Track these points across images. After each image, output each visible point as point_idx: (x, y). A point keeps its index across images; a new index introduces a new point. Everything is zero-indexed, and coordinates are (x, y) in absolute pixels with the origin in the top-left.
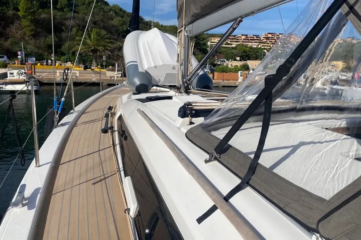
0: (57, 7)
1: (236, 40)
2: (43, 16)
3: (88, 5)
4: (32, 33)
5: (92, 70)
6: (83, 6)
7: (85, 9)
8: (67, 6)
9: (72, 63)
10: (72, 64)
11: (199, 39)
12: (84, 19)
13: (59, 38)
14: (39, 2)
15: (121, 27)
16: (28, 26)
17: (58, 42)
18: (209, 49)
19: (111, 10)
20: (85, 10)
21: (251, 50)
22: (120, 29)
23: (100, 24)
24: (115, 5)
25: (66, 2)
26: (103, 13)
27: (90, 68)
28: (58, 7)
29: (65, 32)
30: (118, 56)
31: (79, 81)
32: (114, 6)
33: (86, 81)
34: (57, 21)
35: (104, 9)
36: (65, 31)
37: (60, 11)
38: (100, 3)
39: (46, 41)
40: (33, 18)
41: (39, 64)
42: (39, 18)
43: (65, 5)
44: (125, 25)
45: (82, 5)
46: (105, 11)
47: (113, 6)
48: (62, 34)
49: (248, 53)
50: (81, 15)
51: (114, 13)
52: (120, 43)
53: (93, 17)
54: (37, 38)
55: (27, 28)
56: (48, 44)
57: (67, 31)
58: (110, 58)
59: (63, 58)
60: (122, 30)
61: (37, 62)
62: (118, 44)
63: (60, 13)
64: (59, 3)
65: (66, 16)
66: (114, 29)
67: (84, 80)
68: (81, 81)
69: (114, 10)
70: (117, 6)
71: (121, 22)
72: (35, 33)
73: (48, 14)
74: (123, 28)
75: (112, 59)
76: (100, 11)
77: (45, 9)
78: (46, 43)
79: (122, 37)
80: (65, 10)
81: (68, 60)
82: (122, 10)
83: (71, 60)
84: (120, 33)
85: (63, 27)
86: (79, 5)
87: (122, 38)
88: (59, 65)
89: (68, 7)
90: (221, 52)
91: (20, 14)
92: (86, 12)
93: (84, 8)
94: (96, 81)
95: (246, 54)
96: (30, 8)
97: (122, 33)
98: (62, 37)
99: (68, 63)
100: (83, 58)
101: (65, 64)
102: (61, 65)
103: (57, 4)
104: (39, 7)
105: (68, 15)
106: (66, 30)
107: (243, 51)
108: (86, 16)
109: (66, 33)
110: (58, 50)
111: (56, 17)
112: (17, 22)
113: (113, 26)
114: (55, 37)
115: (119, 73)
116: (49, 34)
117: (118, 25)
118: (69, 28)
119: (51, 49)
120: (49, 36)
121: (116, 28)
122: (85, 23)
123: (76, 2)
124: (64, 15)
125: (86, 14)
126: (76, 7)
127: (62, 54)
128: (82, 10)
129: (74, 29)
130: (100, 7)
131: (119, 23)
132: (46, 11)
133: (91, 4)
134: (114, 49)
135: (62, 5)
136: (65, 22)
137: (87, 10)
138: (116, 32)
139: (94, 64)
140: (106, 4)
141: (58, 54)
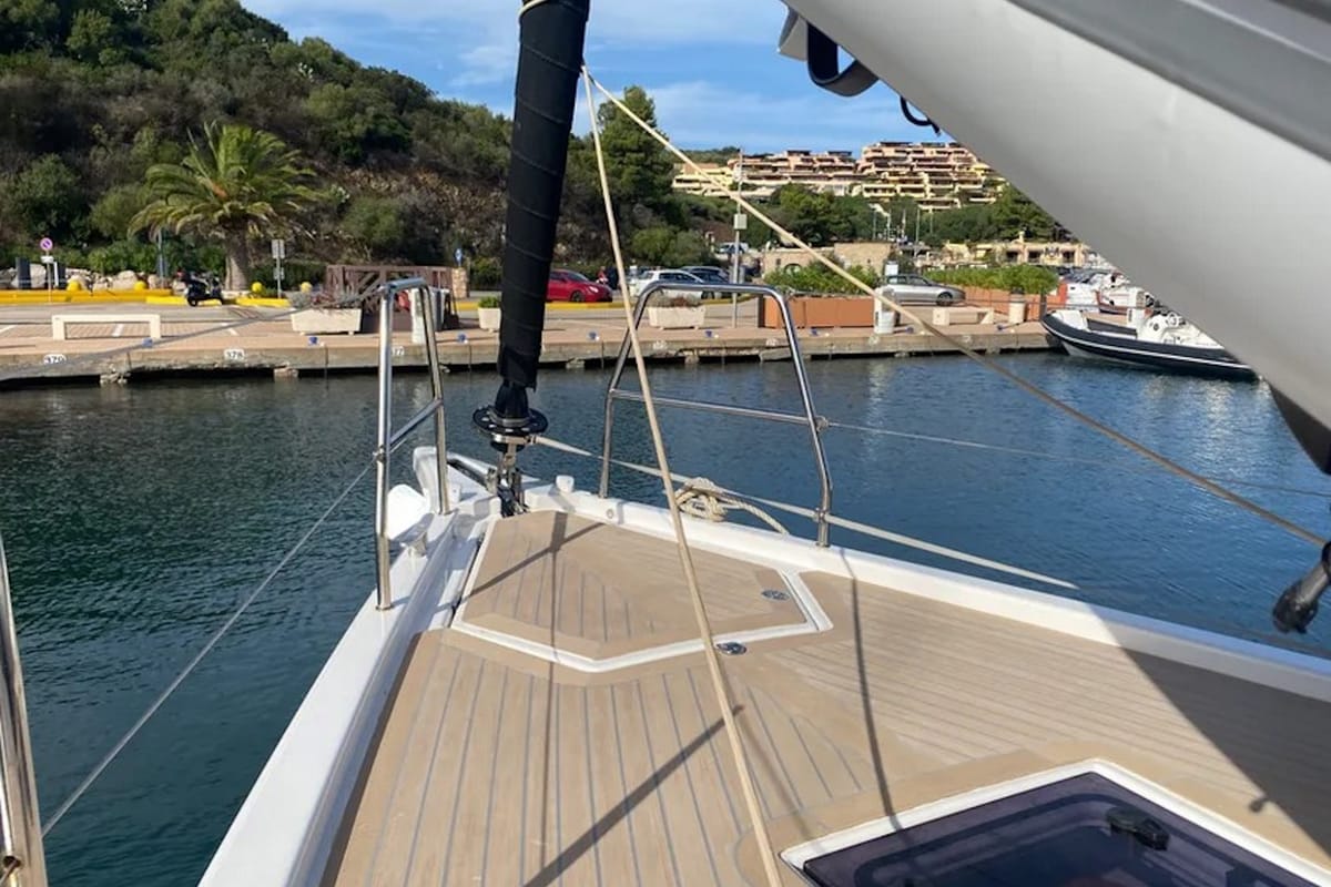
0: (67, 44)
1: (769, 172)
2: (7, 81)
3: (202, 40)
5: (224, 302)
6: (179, 42)
7: (188, 55)
8: (111, 39)
9: (142, 274)
10: (140, 279)
11: (649, 168)
12: (185, 91)
13: (77, 171)
15: (343, 123)
17: (76, 189)
19: (298, 57)
20: (188, 58)
21: (833, 207)
22: (336, 131)
23: (253, 111)
24: (312, 41)
25: (108, 25)
26: (266, 70)
27: (217, 295)
28: (71, 44)
29: (105, 147)
30: (335, 238)
31: (163, 365)
32: (309, 43)
33: (192, 362)
34: (69, 102)
35: (267, 54)
36: (103, 141)
37: (80, 61)
38: (250, 31)
39: (20, 186)
43: (100, 38)
44: (357, 115)
45: (174, 36)
46: (274, 61)
47: (303, 43)
48: (91, 157)
49: (824, 218)
50: (170, 77)
51: (311, 71)
52: (341, 189)
53: (223, 84)
56: (31, 200)
57: (111, 143)
58: (304, 250)
59: (98, 254)
60: (349, 135)
62: (332, 191)
63: (82, 70)
64: (76, 30)
65: (110, 82)
66: (314, 132)
67: (182, 358)
68: (172, 362)
69: (310, 57)
70: (320, 44)
71: (340, 104)
73: (29, 75)
74: (350, 128)
75: (311, 252)
76: (254, 60)
77: (16, 52)
78: (19, 194)
79: (346, 163)
80: (103, 56)
81: (121, 263)
82: (343, 59)
83: (134, 264)
84: (338, 148)
85: (96, 128)
86: (165, 39)
87: (347, 169)
88: (83, 284)
89: (115, 46)
90: (722, 216)
92: (193, 64)
93: (186, 49)
94: (242, 360)
95: (815, 222)
97: (346, 148)
98: (90, 164)
99: (122, 275)
100: (186, 254)
101: (110, 279)
102: (89, 284)
103: (68, 33)
105: (116, 74)
106: (109, 139)
107: (802, 210)
108: (192, 79)
109: (110, 149)
110: (76, 221)
111: (66, 85)
113: (311, 120)
114: (62, 167)
115: (351, 315)
116: (33, 154)
117: (330, 114)
118: (123, 128)
119: (44, 219)
120: (36, 166)
121: (323, 128)
122: (190, 108)
123: (151, 24)
124: (101, 78)
125: (193, 75)
126: (152, 47)
127: (96, 239)
128: (177, 58)
129: (145, 134)
130: (253, 47)
131: (331, 107)
132: (19, 62)
133: (213, 36)
134: (317, 211)
135: (87, 36)
136: (106, 106)
137: (198, 55)
138: (321, 145)
139: (234, 278)
140: (276, 33)
141: (77, 241)
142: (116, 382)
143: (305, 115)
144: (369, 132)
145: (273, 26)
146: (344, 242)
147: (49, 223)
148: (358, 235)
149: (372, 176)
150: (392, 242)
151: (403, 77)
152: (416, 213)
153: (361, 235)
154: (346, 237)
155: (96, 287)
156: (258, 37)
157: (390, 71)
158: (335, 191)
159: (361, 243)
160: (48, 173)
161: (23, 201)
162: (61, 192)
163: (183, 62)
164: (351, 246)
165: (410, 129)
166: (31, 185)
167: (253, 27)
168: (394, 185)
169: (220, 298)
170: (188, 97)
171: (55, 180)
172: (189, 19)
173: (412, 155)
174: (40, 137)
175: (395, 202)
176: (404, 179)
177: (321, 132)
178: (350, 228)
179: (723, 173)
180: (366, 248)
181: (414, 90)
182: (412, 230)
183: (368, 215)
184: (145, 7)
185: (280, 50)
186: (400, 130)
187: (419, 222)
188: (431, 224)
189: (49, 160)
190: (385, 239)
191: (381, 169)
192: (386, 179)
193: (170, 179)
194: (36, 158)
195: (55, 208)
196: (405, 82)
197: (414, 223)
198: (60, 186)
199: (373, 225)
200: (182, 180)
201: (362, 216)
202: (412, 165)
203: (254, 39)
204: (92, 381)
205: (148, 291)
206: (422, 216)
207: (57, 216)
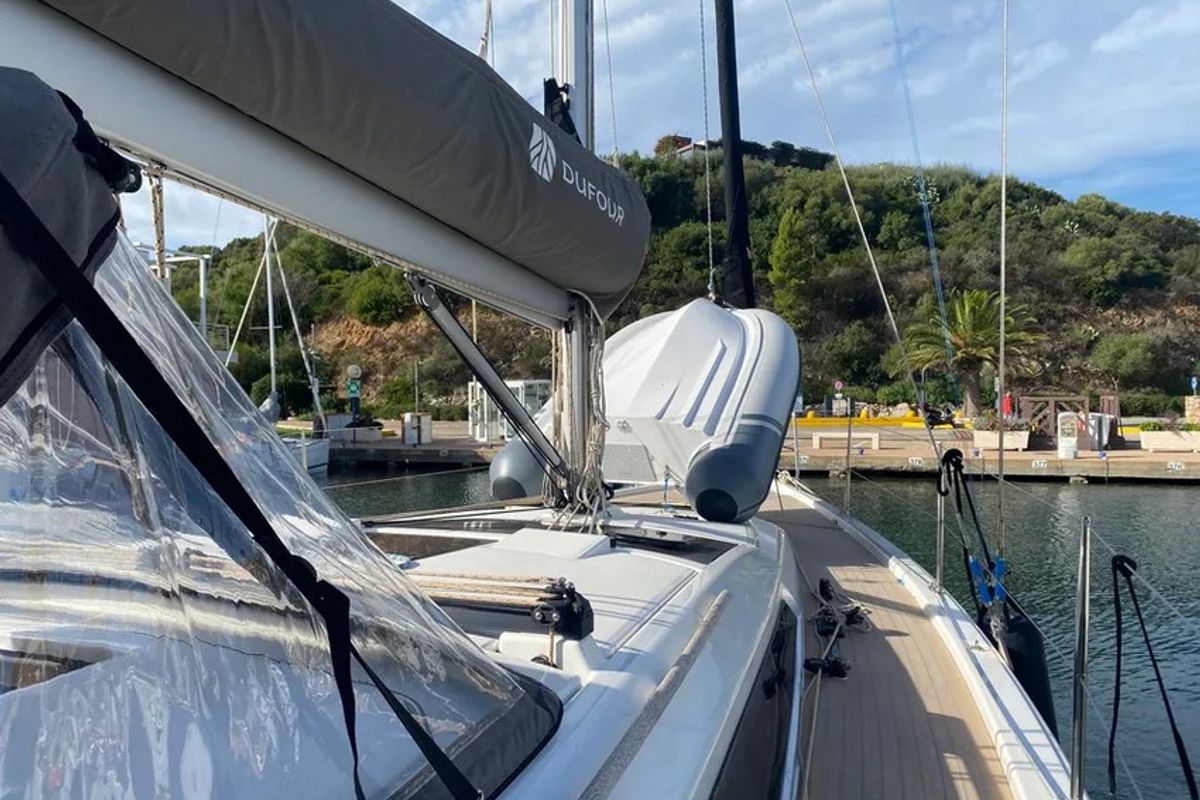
2: (837, 271)
3: (980, 217)
4: (799, 325)
5: (955, 426)
6: (961, 222)
7: (968, 231)
8: (908, 230)
9: (913, 405)
10: (912, 409)
12: (960, 261)
13: (874, 331)
14: (827, 236)
15: (1097, 270)
16: (790, 307)
17: (872, 344)
19: (1066, 216)
20: (966, 234)
22: (1090, 277)
25: (906, 220)
26: (1033, 233)
28: (880, 238)
29: (896, 311)
30: (1083, 372)
31: (868, 466)
32: (1084, 200)
33: (887, 466)
35: (1037, 218)
36: (894, 307)
37: (886, 249)
38: (1025, 201)
39: (836, 344)
40: (803, 282)
41: (810, 414)
42: (822, 281)
43: (900, 231)
44: (1111, 261)
45: (958, 218)
46: (1043, 223)
47: (1079, 201)
48: (885, 320)
50: (950, 252)
51: (1077, 226)
52: (1091, 328)
53: (992, 251)
54: (814, 338)
55: (787, 314)
56: (841, 354)
57: (900, 307)
58: (1049, 383)
59: (885, 390)
60: (1101, 279)
61: (808, 407)
62: (1083, 331)
63: (886, 256)
64: (883, 229)
65: (904, 263)
66: (1068, 281)
68: (874, 465)
69: (1077, 215)
70: (1094, 199)
71: (1094, 254)
72: (809, 327)
73: (849, 266)
74: (1103, 273)
76: (1022, 227)
77: (843, 249)
78: (835, 351)
79: (1098, 305)
80: (901, 244)
81: (899, 397)
82: (1114, 209)
83: (909, 397)
84: (1091, 292)
86: (951, 221)
87: (1100, 309)
88: (871, 414)
89: (911, 235)
91: (772, 276)
92: (969, 239)
93: (967, 227)
94: (921, 465)
96: (798, 256)
97: (1099, 290)
98: (885, 326)
99: (899, 406)
100: (949, 389)
101: (891, 409)
102: (876, 413)
103: (879, 232)
104: (828, 248)
105: (909, 257)
106: (899, 305)
108: (966, 252)
109: (899, 313)
110: (870, 367)
112: (763, 301)
113: (1066, 271)
114: (863, 329)
115: (1020, 435)
116: (846, 322)
117: (1085, 263)
118: (910, 296)
119: (849, 367)
120: (847, 329)
121: (1077, 277)
122: (962, 275)
123: (941, 211)
124: (898, 259)
125: (967, 246)
126: (940, 230)
127: (884, 379)
128: (958, 235)
129: (925, 299)
130: (1026, 214)
131: (1085, 258)
132: (844, 257)
133: (989, 212)
134: (1066, 349)
135: (891, 231)
136: (900, 281)
137: (975, 230)
138: (1074, 291)
139: (969, 408)
140: (1049, 198)
141: (871, 381)
142: (838, 476)
143: (1061, 267)
144: (1122, 275)
145: (1046, 193)
146: (1091, 374)
147: (853, 370)
148: (1103, 367)
149: (1124, 313)
150: (1137, 372)
151: (1171, 218)
152: (1168, 343)
153: (1106, 368)
154: (1093, 370)
155: (881, 415)
156: (1031, 205)
157: (1160, 214)
158: (1084, 330)
159: (1107, 376)
160: (854, 334)
161: (836, 355)
162: (861, 347)
163: (962, 238)
164: (1098, 378)
165: (1172, 266)
166: (843, 344)
167: (1028, 197)
168: (1148, 320)
169: (952, 423)
170: (963, 265)
171: (858, 338)
172: (971, 202)
173: (1169, 291)
174: (851, 309)
175: (1148, 336)
176: (1159, 314)
177: (1075, 280)
178: (1098, 362)
180: (1113, 379)
181: (1185, 228)
182: (1164, 360)
183: (1115, 350)
184: (938, 199)
185: (1050, 213)
186: (1158, 269)
187: (1173, 354)
188: (1187, 354)
189: (855, 325)
190: (1130, 371)
191: (1134, 307)
192: (1139, 315)
193: (923, 334)
194: (846, 325)
195: (857, 359)
196: (1174, 222)
197: (1166, 354)
198: (861, 342)
199: (1120, 358)
200: (932, 335)
201: (1108, 351)
202: (1168, 300)
203: (1027, 208)
204: (823, 474)
205: (916, 418)
206: (1175, 347)
207: (858, 364)
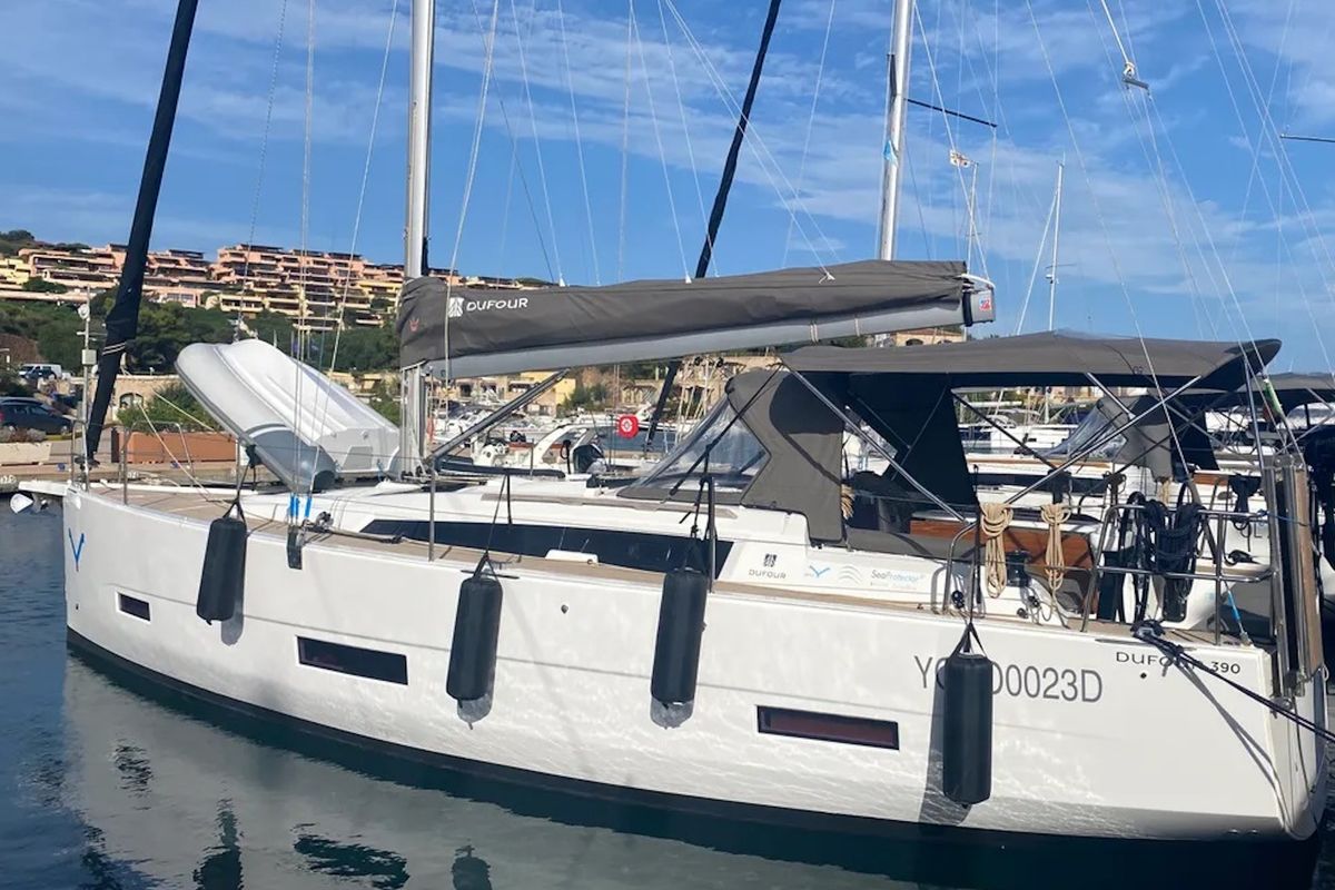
1: (84, 271)
18: (86, 334)
21: (181, 322)
49: (169, 336)
90: (17, 326)
95: (155, 341)
179: (12, 267)
